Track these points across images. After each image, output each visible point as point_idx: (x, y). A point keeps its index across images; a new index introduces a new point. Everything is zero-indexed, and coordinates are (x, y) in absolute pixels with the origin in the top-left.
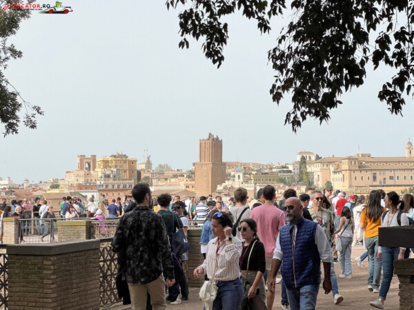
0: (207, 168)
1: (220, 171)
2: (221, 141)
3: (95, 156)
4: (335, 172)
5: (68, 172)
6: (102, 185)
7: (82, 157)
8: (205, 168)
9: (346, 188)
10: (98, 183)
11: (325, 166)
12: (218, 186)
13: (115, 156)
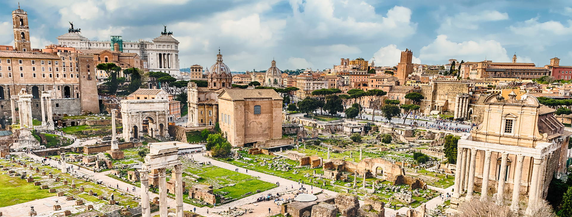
0: (404, 66)
1: (410, 68)
2: (412, 53)
3: (348, 59)
4: (472, 70)
5: (336, 66)
6: (352, 73)
7: (343, 59)
8: (403, 66)
9: (479, 78)
10: (350, 71)
11: (467, 66)
12: (409, 75)
13: (358, 59)
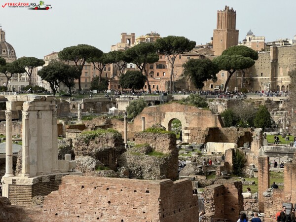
0: (224, 34)
2: (235, 12)
3: (134, 34)
5: (113, 46)
7: (124, 35)
8: (221, 34)
13: (150, 35)
